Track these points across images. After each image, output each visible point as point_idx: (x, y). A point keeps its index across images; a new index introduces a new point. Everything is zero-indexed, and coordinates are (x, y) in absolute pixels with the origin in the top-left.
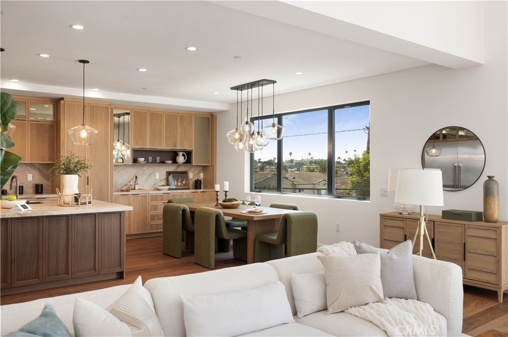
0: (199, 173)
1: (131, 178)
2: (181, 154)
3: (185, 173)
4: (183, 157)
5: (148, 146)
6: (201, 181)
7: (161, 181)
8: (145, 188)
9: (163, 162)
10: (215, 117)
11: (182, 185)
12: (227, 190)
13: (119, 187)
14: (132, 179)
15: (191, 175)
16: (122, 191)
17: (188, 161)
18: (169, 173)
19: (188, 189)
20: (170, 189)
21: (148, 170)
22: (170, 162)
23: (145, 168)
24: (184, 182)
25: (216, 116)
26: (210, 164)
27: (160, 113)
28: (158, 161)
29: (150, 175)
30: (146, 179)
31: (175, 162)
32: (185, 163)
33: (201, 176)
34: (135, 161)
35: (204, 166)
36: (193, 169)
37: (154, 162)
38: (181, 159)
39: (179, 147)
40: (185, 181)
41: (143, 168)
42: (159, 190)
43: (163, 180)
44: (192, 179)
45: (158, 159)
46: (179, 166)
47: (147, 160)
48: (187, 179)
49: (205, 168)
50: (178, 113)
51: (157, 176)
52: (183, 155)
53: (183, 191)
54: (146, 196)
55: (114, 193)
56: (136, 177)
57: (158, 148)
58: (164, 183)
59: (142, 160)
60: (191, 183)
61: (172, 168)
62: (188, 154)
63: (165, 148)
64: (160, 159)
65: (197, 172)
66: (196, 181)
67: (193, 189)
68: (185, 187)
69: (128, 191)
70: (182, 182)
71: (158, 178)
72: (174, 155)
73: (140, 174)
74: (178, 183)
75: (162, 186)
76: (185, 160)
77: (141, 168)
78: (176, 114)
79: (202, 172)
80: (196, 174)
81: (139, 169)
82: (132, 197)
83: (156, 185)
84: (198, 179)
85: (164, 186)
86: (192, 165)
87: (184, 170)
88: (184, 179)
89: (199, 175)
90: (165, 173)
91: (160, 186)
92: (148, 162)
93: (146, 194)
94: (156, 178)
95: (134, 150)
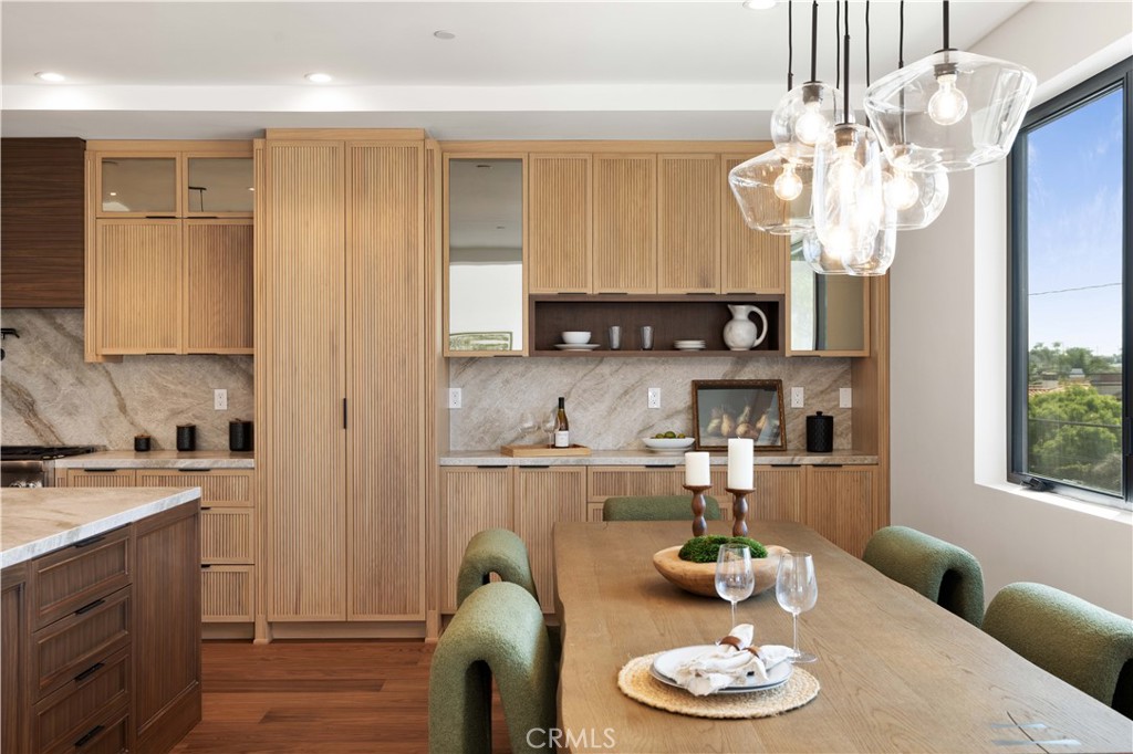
0: (834, 387)
2: (741, 313)
4: (751, 327)
5: (593, 287)
6: (831, 420)
7: (668, 417)
8: (600, 442)
9: (666, 347)
15: (796, 398)
18: (699, 386)
19: (781, 450)
20: (695, 449)
21: (615, 375)
22: (697, 344)
23: (605, 369)
24: (763, 425)
26: (865, 353)
27: (643, 157)
28: (648, 341)
29: (626, 393)
30: (612, 410)
31: (718, 345)
32: (764, 346)
33: (844, 399)
34: (547, 342)
35: (852, 358)
36: (801, 373)
37: (632, 346)
38: (741, 332)
39: (722, 288)
40: (771, 417)
41: (598, 370)
42: (650, 451)
43: (678, 412)
44: (801, 411)
45: (647, 333)
46: (743, 357)
47: (600, 339)
48: (780, 410)
49: (855, 368)
51: (654, 397)
52: (753, 317)
54: (575, 475)
56: (561, 401)
57: (630, 292)
58: (679, 425)
59: (578, 338)
60: (796, 430)
61: (715, 370)
63: (662, 291)
64: (653, 333)
65: (825, 382)
67: (801, 452)
68: (767, 445)
70: (753, 420)
71: (657, 405)
72: (712, 317)
73: (585, 391)
74: (736, 428)
75: (665, 437)
76: (758, 337)
77: (592, 367)
78: (712, 157)
79: (844, 385)
80: (822, 392)
81: (580, 374)
82: (522, 476)
83: (650, 433)
84: (819, 413)
85: (674, 436)
86: (784, 355)
87: (764, 377)
88: (764, 413)
89: (833, 394)
90: (688, 388)
91: (658, 436)
92: (605, 347)
93: (577, 469)
94: (649, 406)
95: (538, 304)
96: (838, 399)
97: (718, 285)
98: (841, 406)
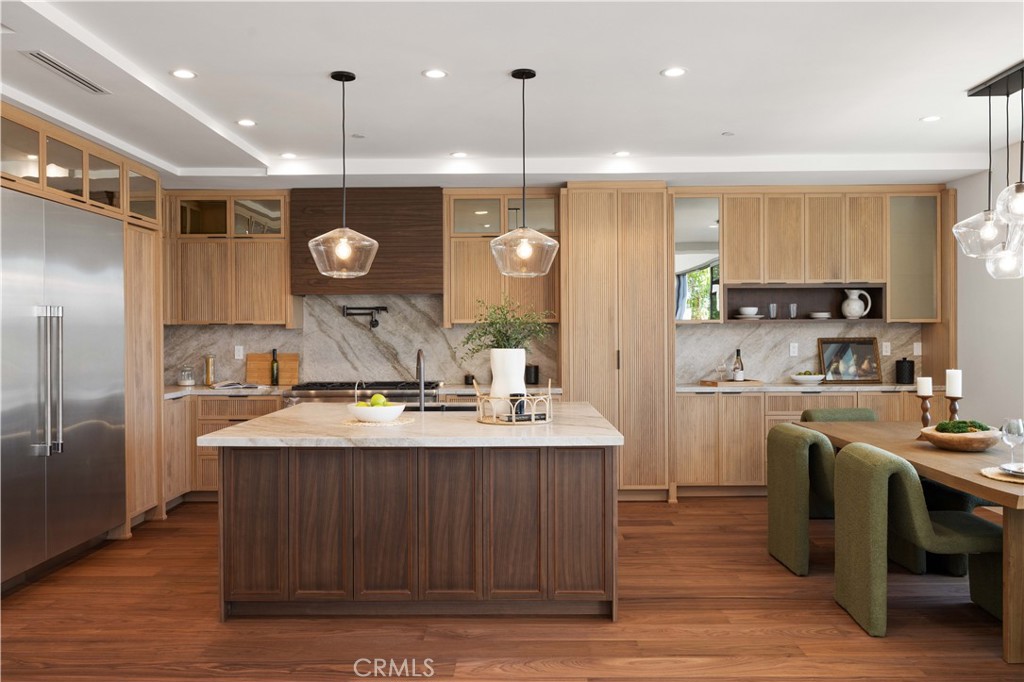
0: (910, 341)
1: (727, 356)
2: (854, 294)
3: (870, 343)
4: (861, 304)
5: (764, 279)
6: (912, 363)
7: (803, 362)
8: (764, 378)
9: (806, 316)
10: (952, 193)
11: (862, 373)
12: (958, 394)
13: (700, 374)
14: (730, 358)
15: (886, 349)
16: (703, 383)
17: (876, 312)
18: (823, 343)
19: (878, 382)
20: (824, 382)
21: (769, 335)
22: (826, 315)
23: (762, 331)
24: (865, 366)
25: (956, 191)
26: (939, 320)
27: (796, 196)
28: (793, 313)
29: (775, 346)
30: (766, 357)
31: (838, 314)
32: (868, 316)
33: (917, 350)
34: (734, 314)
35: (922, 324)
36: (892, 333)
37: (783, 315)
38: (855, 307)
39: (846, 278)
40: (870, 363)
41: (757, 332)
42: (796, 383)
43: (809, 359)
44: (889, 357)
45: (793, 308)
46: (852, 324)
47: (764, 314)
48: (875, 357)
49: (925, 330)
50: (844, 194)
51: (794, 349)
52: (861, 297)
53: (858, 388)
54: (757, 399)
55: (678, 389)
56: (738, 351)
57: (788, 282)
58: (810, 366)
59: (751, 311)
60: (887, 368)
61: (834, 331)
62: (875, 296)
63: (809, 281)
64: (798, 308)
65: (904, 339)
66: (898, 362)
67: (893, 383)
68: (869, 378)
69: (714, 384)
70: (859, 364)
71: (796, 354)
72: (835, 298)
73: (749, 345)
74: (849, 367)
75: (805, 374)
76: (865, 309)
77: (752, 330)
78: (839, 196)
79: (917, 341)
80: (902, 345)
81: (747, 334)
82: (723, 399)
83: (791, 372)
84: (905, 359)
85: (810, 374)
86: (885, 322)
87: (865, 336)
88: (865, 359)
89: (910, 347)
90: (816, 343)
91: (800, 374)
92: (767, 317)
93: (758, 394)
94: (792, 354)
95: (729, 290)
96: (912, 350)
97: (843, 277)
98: (915, 354)
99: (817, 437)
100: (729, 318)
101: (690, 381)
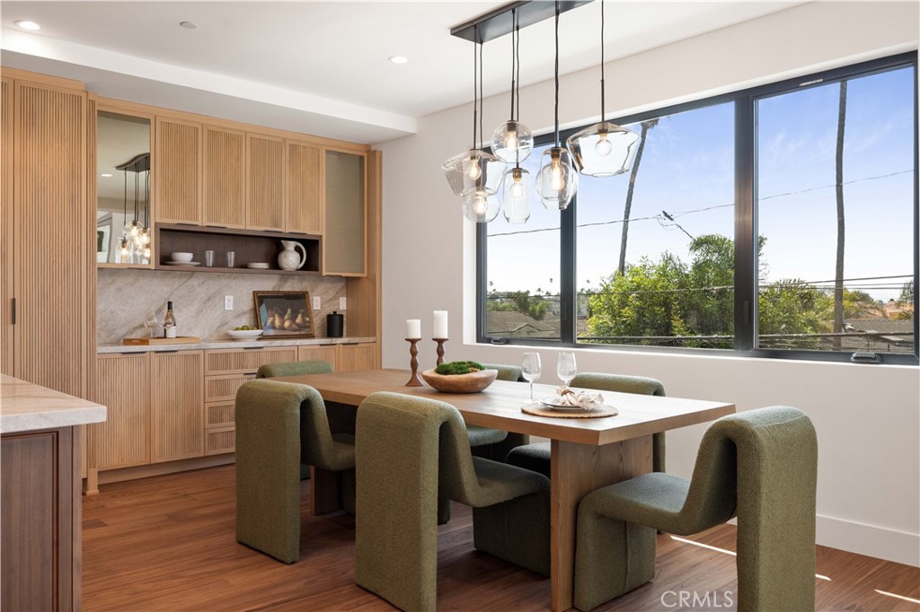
0: (336, 297)
1: (154, 308)
2: (291, 246)
3: (300, 299)
4: (297, 255)
5: (203, 221)
6: (342, 316)
7: (238, 316)
8: (196, 333)
9: (242, 266)
10: (378, 154)
11: (296, 327)
13: (121, 332)
14: (159, 311)
15: (316, 303)
16: (128, 342)
17: (311, 264)
18: (260, 298)
19: (311, 336)
20: (262, 338)
21: (201, 286)
22: (264, 265)
23: (195, 281)
24: (299, 320)
25: (381, 152)
26: (365, 275)
27: (237, 133)
28: (231, 263)
29: (209, 299)
30: (199, 312)
31: (275, 265)
32: (302, 269)
33: (342, 305)
34: (165, 260)
35: (347, 278)
36: (322, 287)
37: (220, 263)
38: (291, 259)
39: (286, 228)
40: (303, 317)
41: (189, 283)
42: (233, 339)
43: (244, 313)
44: (319, 312)
45: (231, 256)
46: (288, 275)
47: (199, 258)
48: (307, 312)
49: (350, 284)
50: (285, 140)
51: (229, 301)
52: (298, 249)
53: (298, 342)
54: (196, 357)
55: (100, 350)
56: (170, 303)
57: (228, 226)
58: (246, 320)
59: (185, 257)
60: (318, 321)
61: (269, 284)
62: (310, 246)
63: (250, 227)
64: (235, 258)
65: (332, 293)
66: (329, 317)
67: (323, 337)
68: (303, 333)
69: (144, 342)
70: (293, 319)
71: (231, 308)
72: (273, 246)
73: (180, 297)
74: (284, 322)
75: (242, 329)
76: (301, 262)
77: (185, 279)
78: (280, 140)
79: (342, 296)
80: (330, 300)
81: (177, 285)
82: (156, 359)
83: (225, 327)
84: (335, 313)
85: (248, 329)
86: (321, 275)
87: (297, 290)
88: (299, 313)
89: (337, 301)
90: (251, 296)
91: (237, 329)
92: (203, 264)
93: (196, 352)
94: (227, 308)
95: (162, 230)
96: (339, 304)
97: (283, 226)
98: (341, 308)
99: (308, 391)
100: (161, 264)
101: (108, 341)
